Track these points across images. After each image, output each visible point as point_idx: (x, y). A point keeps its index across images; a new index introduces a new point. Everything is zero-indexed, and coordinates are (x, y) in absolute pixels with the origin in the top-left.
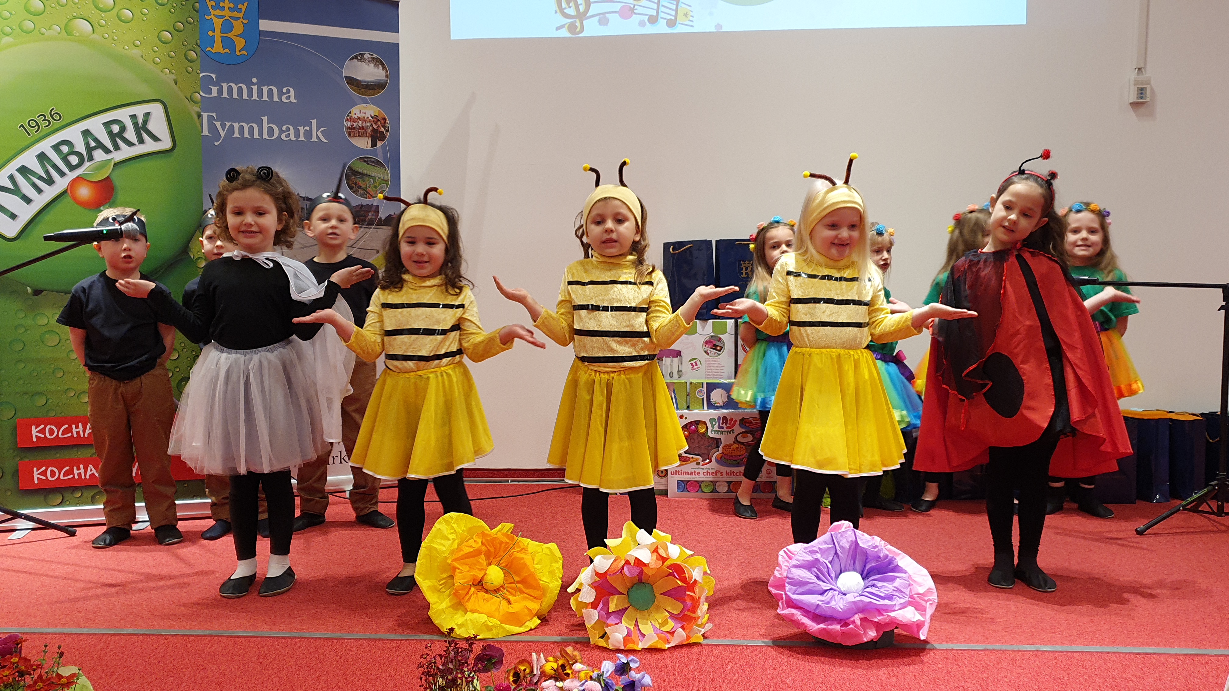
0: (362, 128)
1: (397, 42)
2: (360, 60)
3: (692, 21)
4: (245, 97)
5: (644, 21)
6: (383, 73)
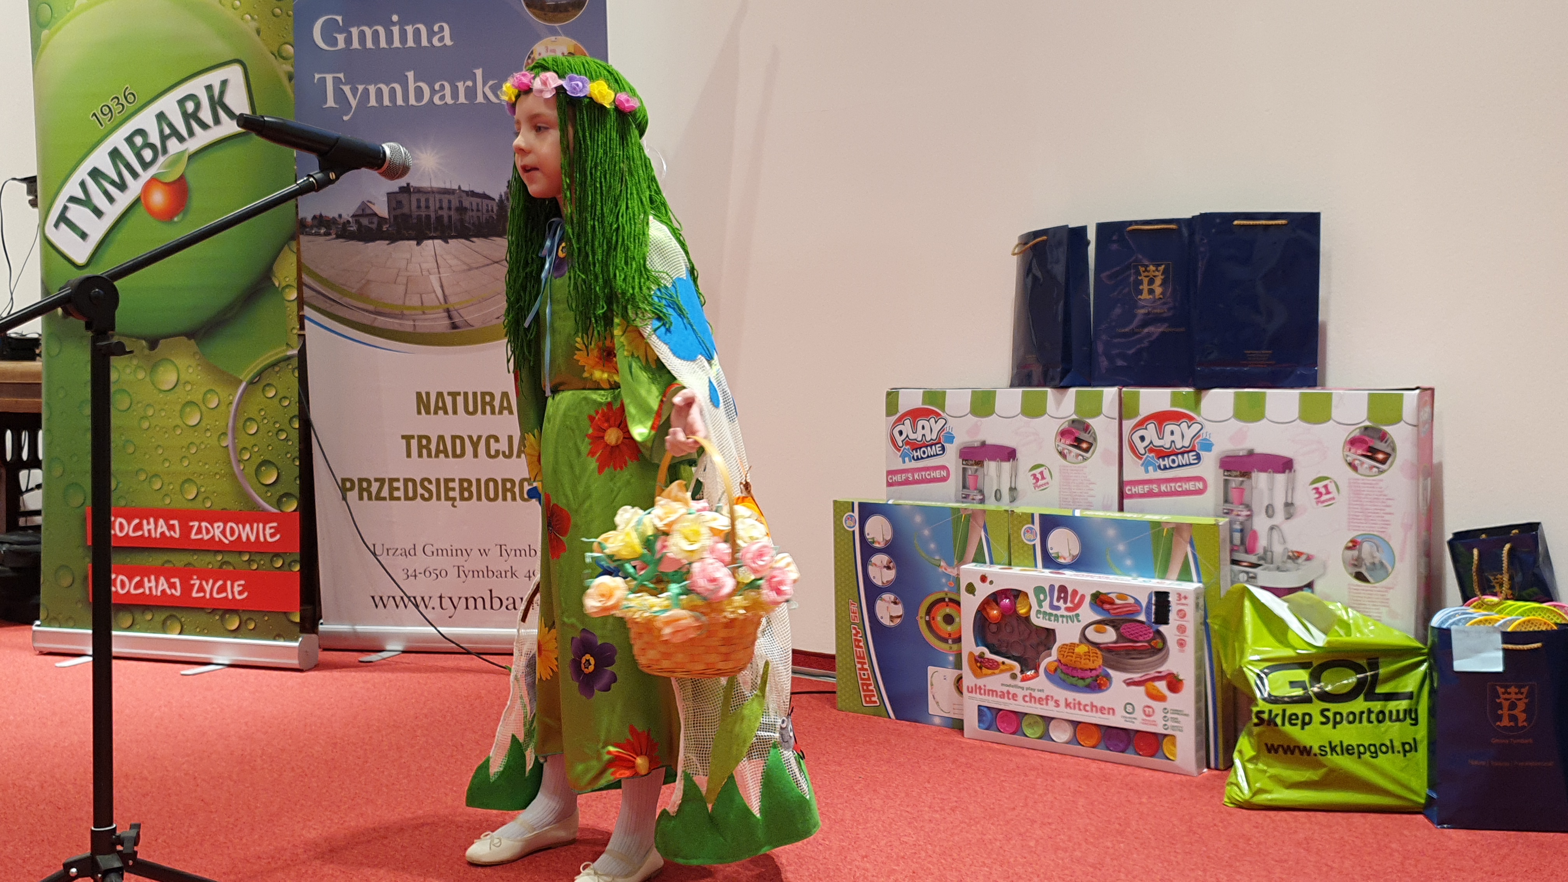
4: (383, 44)
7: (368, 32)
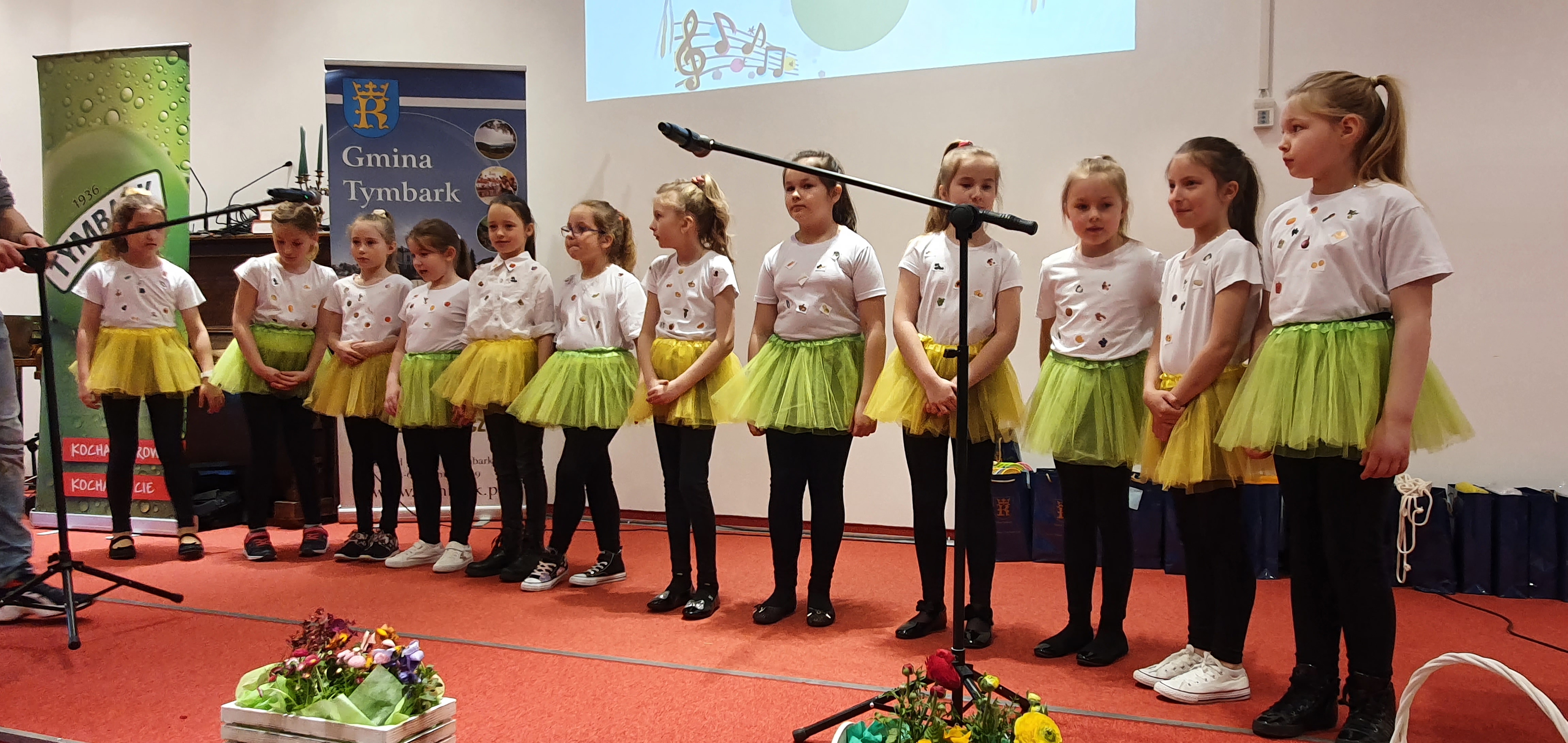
0: (492, 188)
1: (523, 108)
2: (490, 128)
3: (797, 70)
4: (387, 165)
5: (753, 72)
6: (512, 137)
7: (378, 158)
